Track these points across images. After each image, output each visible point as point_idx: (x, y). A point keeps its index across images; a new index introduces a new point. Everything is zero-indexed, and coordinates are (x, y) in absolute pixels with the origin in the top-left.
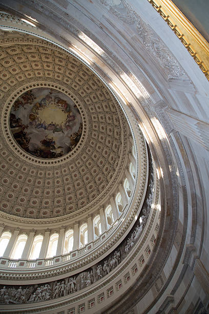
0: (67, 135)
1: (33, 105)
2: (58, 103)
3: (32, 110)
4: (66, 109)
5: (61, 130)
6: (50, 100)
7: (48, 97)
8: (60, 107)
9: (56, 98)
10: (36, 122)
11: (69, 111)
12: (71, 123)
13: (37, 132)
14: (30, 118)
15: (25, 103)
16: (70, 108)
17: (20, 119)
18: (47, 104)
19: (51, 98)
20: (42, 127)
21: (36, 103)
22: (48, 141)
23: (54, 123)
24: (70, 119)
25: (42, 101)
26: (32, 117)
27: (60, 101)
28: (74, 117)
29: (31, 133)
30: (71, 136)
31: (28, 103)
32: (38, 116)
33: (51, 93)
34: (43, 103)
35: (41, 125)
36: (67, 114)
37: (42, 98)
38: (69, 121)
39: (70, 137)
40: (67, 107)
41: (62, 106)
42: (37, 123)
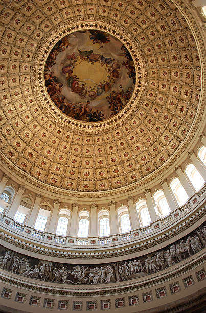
0: (73, 48)
1: (113, 89)
2: (83, 89)
3: (114, 83)
4: (73, 81)
5: (82, 54)
6: (91, 93)
7: (93, 97)
8: (80, 83)
9: (85, 95)
10: (112, 67)
11: (70, 78)
12: (68, 63)
13: (112, 54)
14: (118, 74)
15: (119, 94)
16: (69, 83)
17: (130, 76)
18: (96, 88)
19: (89, 96)
20: (106, 59)
21: (108, 90)
22: (99, 41)
23: (91, 63)
24: (69, 68)
25: (101, 93)
26: (115, 74)
27: (80, 91)
28: (63, 71)
29: (120, 55)
30: (67, 47)
31: (117, 93)
32: (109, 74)
33: (89, 102)
34: (100, 90)
35: (107, 62)
36: (73, 74)
37: (101, 97)
38: (71, 65)
39: (70, 45)
40: (72, 84)
41: (78, 84)
42: (111, 65)
